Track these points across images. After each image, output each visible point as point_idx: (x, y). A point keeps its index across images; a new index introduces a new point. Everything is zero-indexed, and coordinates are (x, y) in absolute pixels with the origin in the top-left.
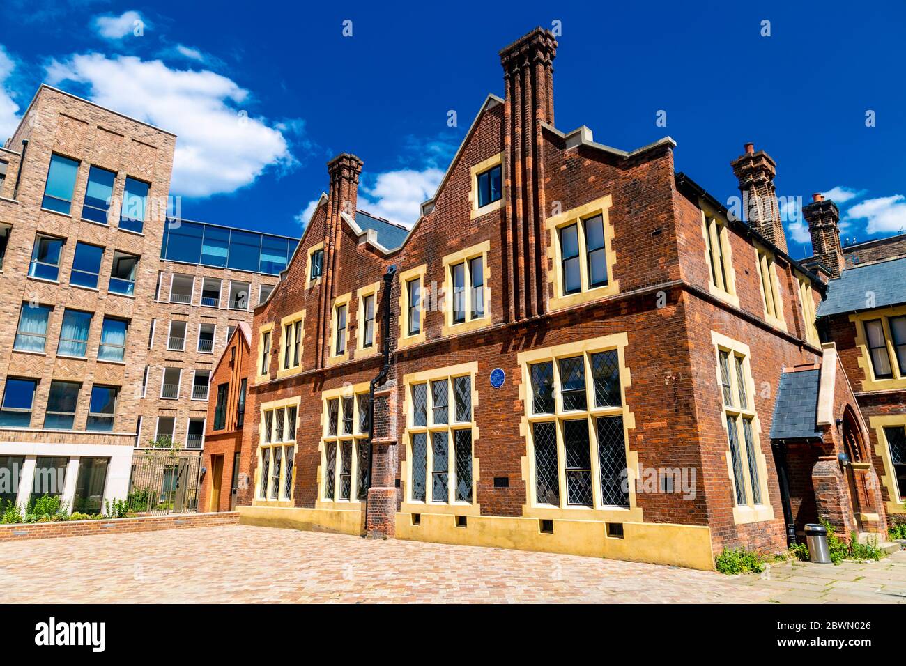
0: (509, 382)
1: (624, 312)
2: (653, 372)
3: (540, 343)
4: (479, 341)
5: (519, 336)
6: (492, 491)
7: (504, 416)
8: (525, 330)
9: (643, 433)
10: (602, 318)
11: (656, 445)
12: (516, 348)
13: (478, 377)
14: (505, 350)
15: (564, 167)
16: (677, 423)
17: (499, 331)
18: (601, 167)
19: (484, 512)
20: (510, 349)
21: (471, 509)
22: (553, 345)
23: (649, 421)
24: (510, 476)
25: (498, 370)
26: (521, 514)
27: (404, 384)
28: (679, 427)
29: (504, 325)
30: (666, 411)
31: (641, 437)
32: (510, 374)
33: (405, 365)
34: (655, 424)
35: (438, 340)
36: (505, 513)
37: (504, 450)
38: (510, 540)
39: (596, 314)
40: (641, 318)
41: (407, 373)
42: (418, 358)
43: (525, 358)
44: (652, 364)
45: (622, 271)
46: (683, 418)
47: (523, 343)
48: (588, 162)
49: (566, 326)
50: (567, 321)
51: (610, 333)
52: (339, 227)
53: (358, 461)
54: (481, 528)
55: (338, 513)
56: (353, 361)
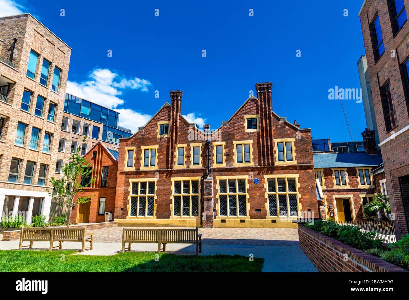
0: (261, 182)
1: (298, 169)
2: (306, 184)
3: (271, 173)
4: (249, 170)
5: (264, 170)
6: (255, 212)
7: (259, 192)
8: (266, 169)
9: (303, 199)
10: (292, 170)
11: (306, 202)
12: (263, 174)
13: (248, 180)
14: (259, 174)
15: (279, 126)
16: (312, 197)
17: (257, 168)
18: (291, 130)
19: (251, 218)
20: (261, 173)
21: (247, 218)
22: (276, 174)
23: (305, 196)
24: (261, 208)
25: (257, 179)
26: (265, 219)
27: (216, 179)
28: (313, 198)
29: (259, 166)
30: (309, 194)
31: (302, 200)
32: (261, 181)
33: (216, 173)
34: (306, 197)
35: (232, 167)
36: (260, 219)
37: (259, 201)
38: (262, 225)
39: (290, 168)
40: (303, 171)
41: (218, 175)
42: (223, 171)
43: (266, 177)
44: (305, 183)
45: (298, 158)
46: (313, 196)
47: (266, 172)
48: (287, 127)
49: (280, 170)
50: (281, 169)
51: (294, 174)
52: (178, 118)
53: (192, 203)
54: (251, 223)
55: (184, 220)
56: (189, 169)
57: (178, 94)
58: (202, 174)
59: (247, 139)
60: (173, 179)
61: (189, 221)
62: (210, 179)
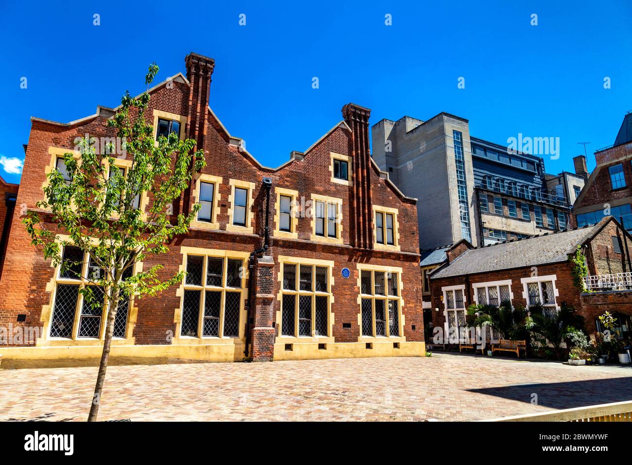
0: (352, 276)
1: (402, 259)
2: (410, 285)
3: (367, 262)
4: (335, 251)
5: (358, 255)
6: (342, 330)
7: (349, 293)
8: (361, 253)
9: (407, 308)
10: (394, 259)
11: (411, 313)
12: (356, 261)
13: (334, 269)
14: (350, 260)
15: (379, 185)
16: (417, 306)
17: (347, 249)
18: (394, 195)
19: (337, 341)
20: (353, 260)
21: (329, 340)
22: (373, 264)
23: (409, 304)
24: (352, 323)
25: (347, 269)
26: (357, 341)
27: (279, 261)
28: (417, 307)
29: (351, 247)
30: (414, 301)
31: (406, 309)
32: (353, 273)
33: (280, 249)
34: (411, 305)
35: (308, 242)
36: (349, 341)
37: (349, 310)
38: (352, 354)
39: (392, 257)
40: (407, 264)
41: (282, 254)
42: (292, 248)
43: (361, 267)
44: (410, 282)
45: (401, 243)
46: (419, 304)
47: (360, 259)
48: (389, 189)
49: (379, 258)
50: (380, 256)
51: (397, 266)
52: (206, 117)
53: (226, 308)
54: (335, 349)
55: (207, 347)
56: (225, 232)
57: (209, 65)
58: (251, 247)
59: (334, 195)
60: (186, 251)
61: (219, 348)
62: (266, 260)
